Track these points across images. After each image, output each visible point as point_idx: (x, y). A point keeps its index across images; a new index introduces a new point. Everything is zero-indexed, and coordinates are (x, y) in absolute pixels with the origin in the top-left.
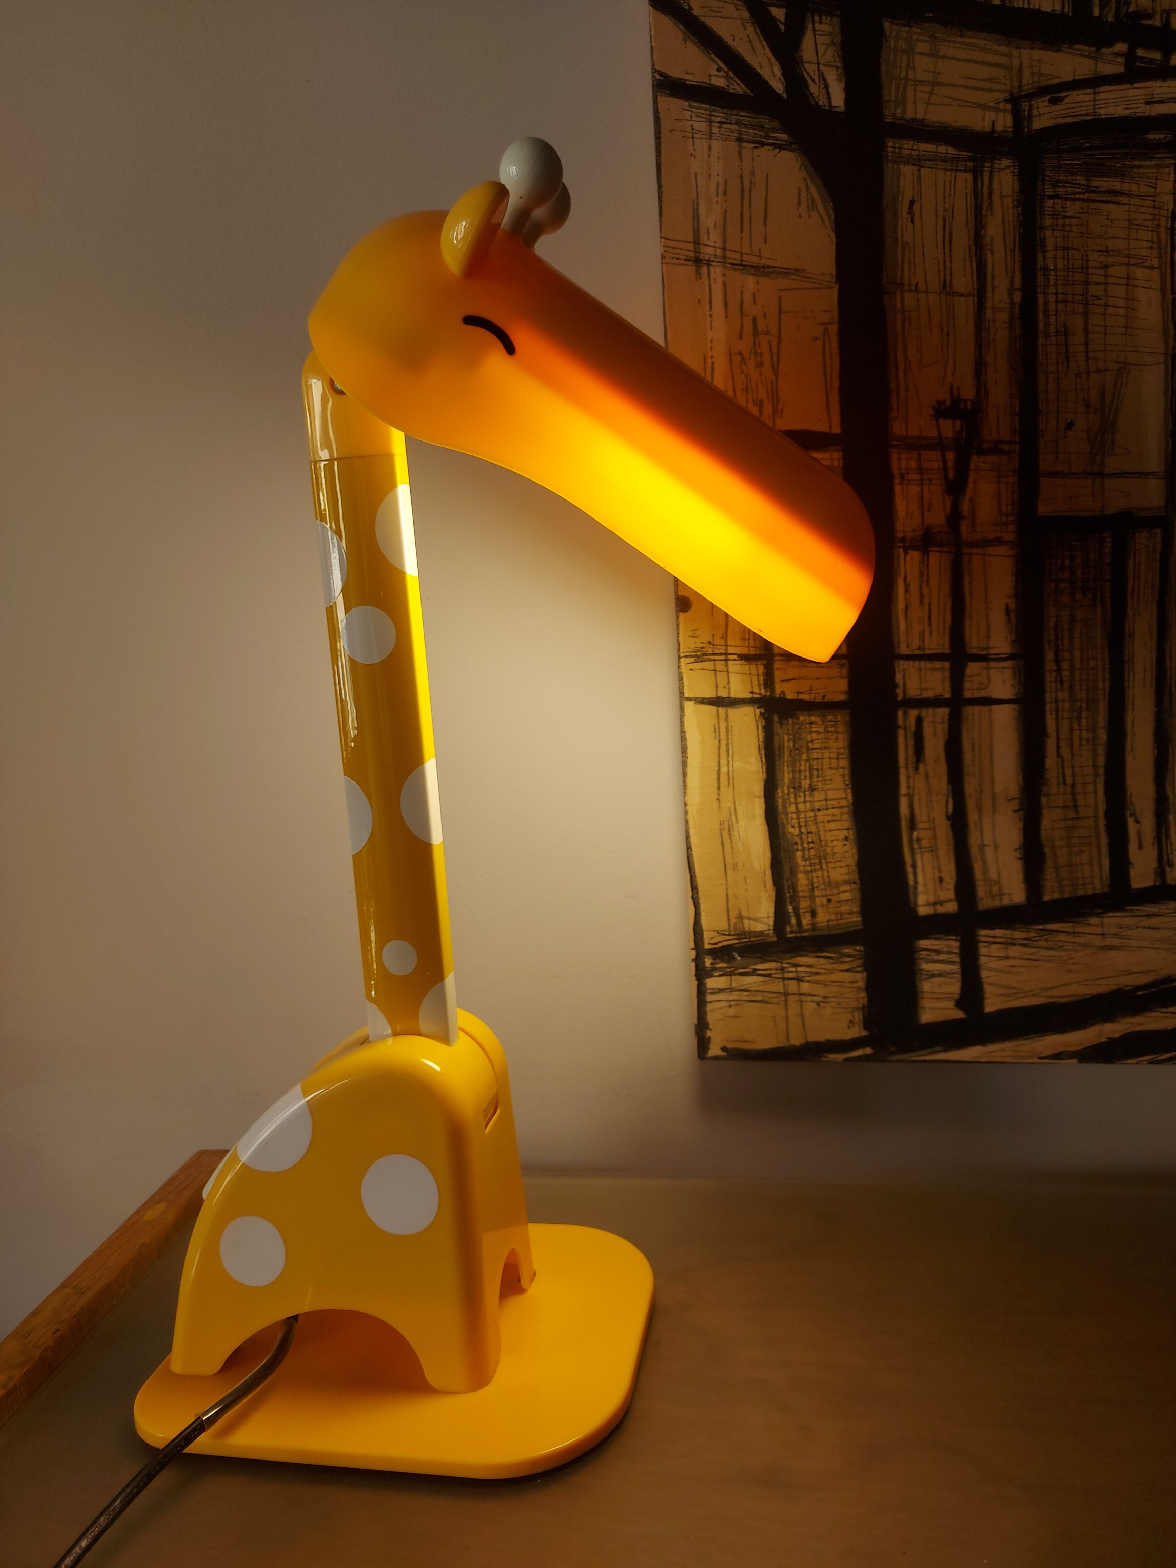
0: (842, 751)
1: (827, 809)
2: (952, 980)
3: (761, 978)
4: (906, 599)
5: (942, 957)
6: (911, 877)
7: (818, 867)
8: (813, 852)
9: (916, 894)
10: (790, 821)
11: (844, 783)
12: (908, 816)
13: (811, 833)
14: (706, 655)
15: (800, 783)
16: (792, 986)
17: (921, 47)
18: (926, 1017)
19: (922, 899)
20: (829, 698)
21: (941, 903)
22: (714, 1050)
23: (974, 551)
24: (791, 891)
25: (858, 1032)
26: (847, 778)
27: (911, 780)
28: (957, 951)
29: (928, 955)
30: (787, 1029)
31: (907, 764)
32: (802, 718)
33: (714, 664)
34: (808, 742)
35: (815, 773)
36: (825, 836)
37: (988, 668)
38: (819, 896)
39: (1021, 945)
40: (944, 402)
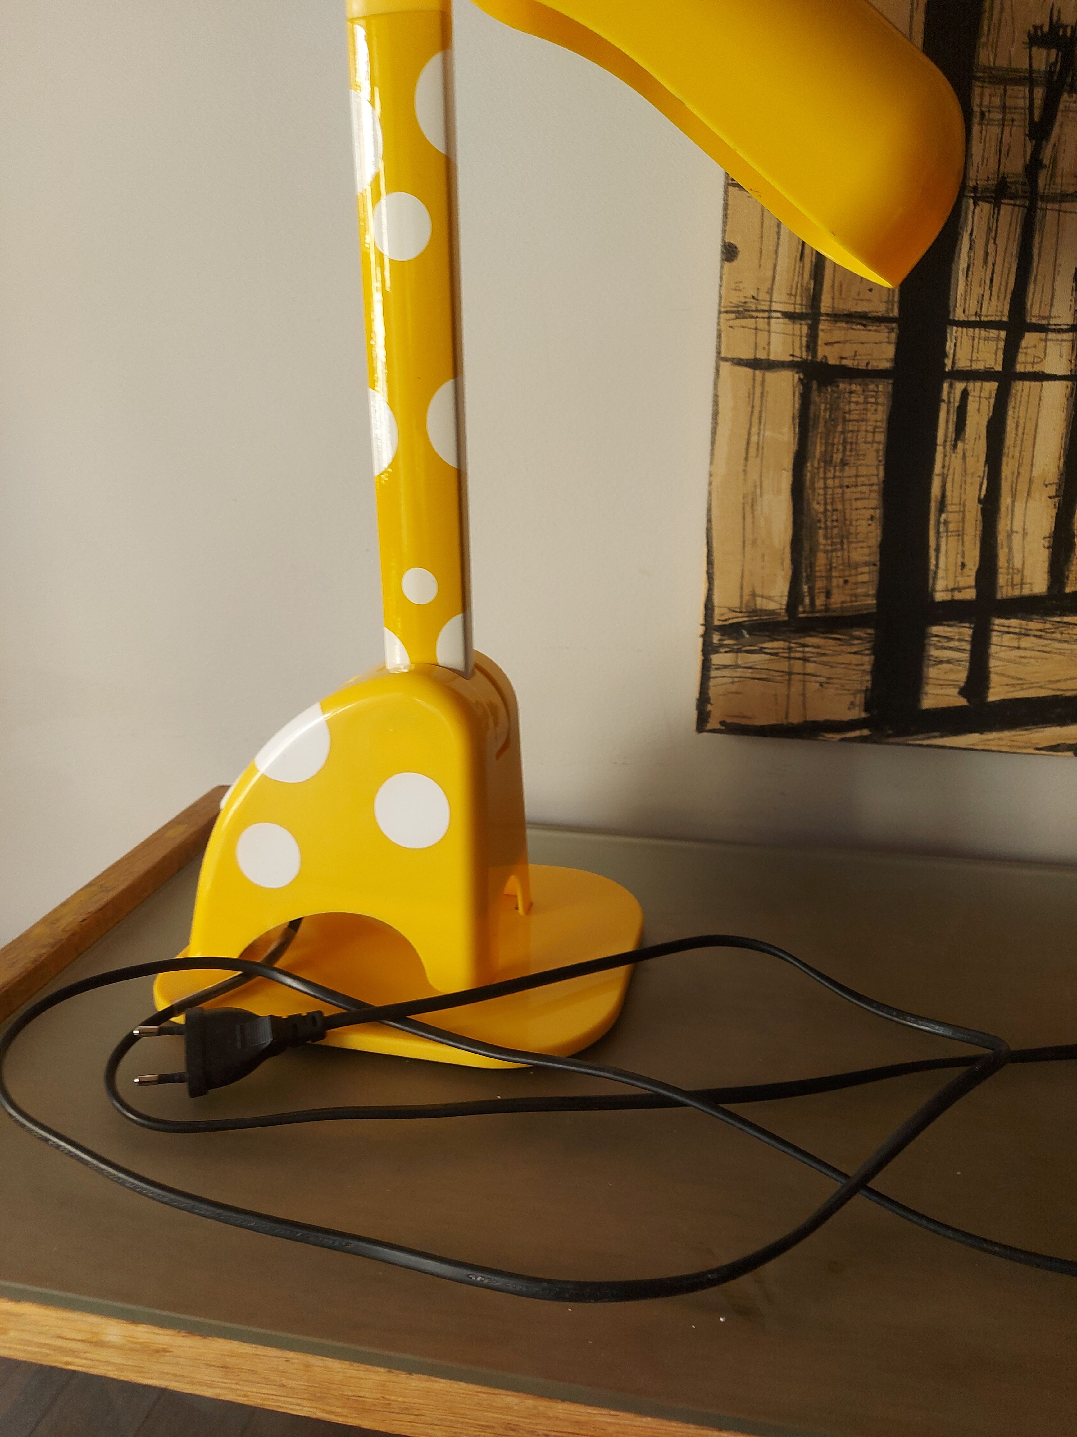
0: (879, 424)
1: (856, 486)
2: (960, 668)
3: (768, 657)
4: (969, 257)
5: (952, 644)
6: (933, 562)
7: (839, 546)
8: (835, 531)
9: (935, 579)
10: (816, 498)
11: (877, 459)
12: (939, 498)
13: (836, 510)
14: (748, 311)
15: (832, 457)
16: (798, 666)
18: (928, 702)
19: (940, 585)
20: (874, 365)
21: (959, 590)
22: (715, 723)
23: (1049, 206)
24: (809, 570)
25: (858, 713)
26: (881, 453)
27: (947, 459)
28: (969, 639)
29: (939, 641)
30: (788, 708)
31: (945, 441)
32: (841, 386)
33: (756, 322)
34: (845, 413)
35: (848, 447)
36: (851, 515)
37: (1046, 340)
38: (836, 577)
39: (1035, 636)
40: (1041, 27)
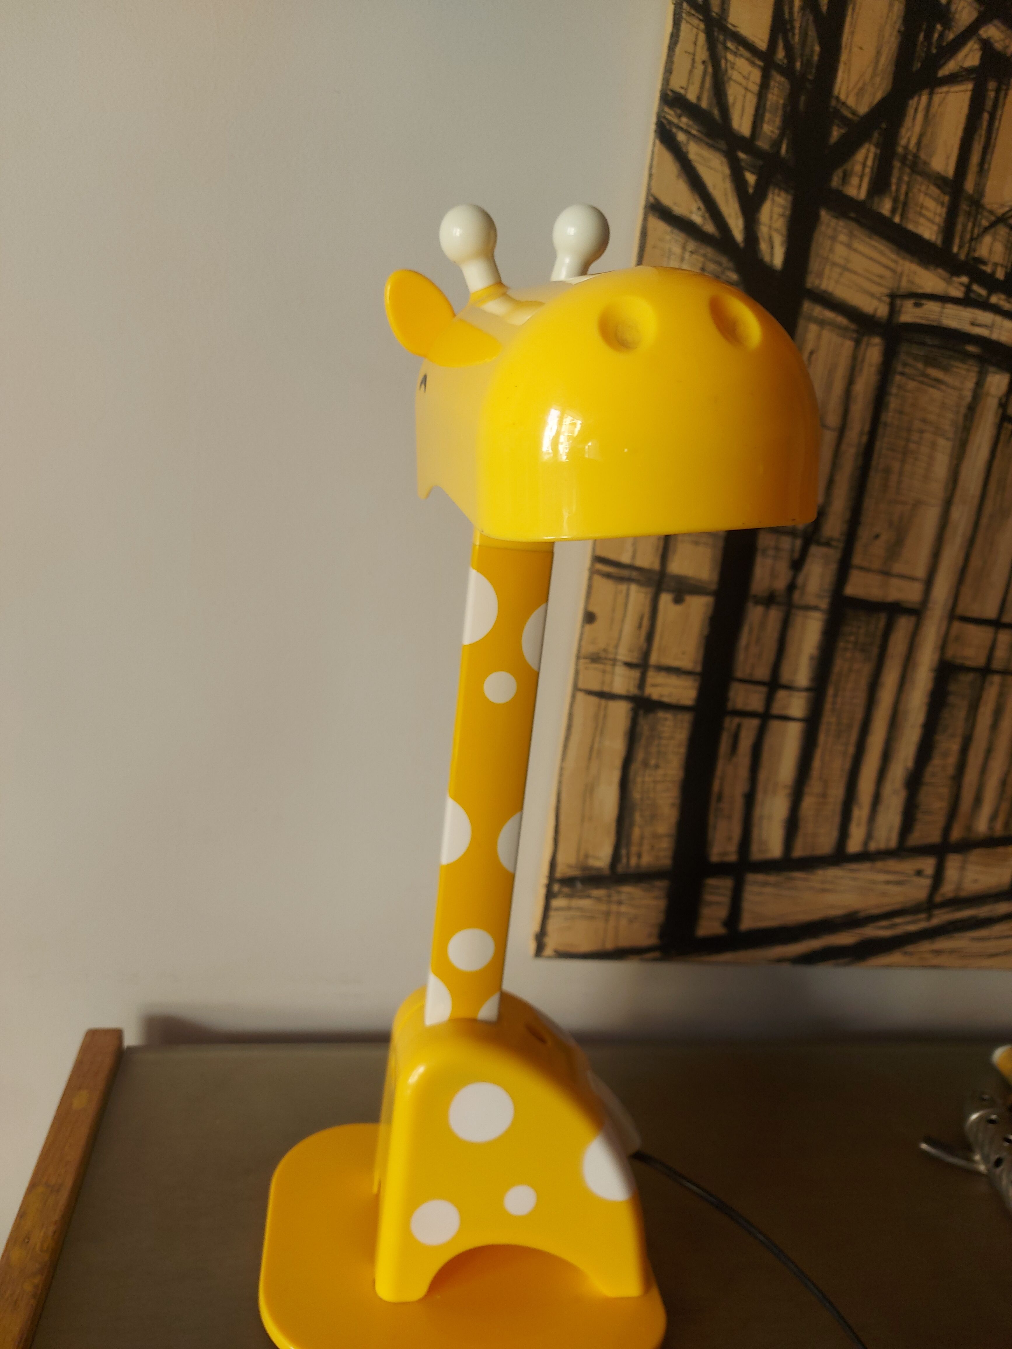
0: (683, 741)
1: (664, 782)
2: (723, 908)
3: (592, 901)
4: (749, 637)
5: (720, 891)
6: (711, 835)
7: (650, 823)
8: (648, 812)
9: (711, 847)
10: (636, 789)
11: (680, 764)
12: (718, 792)
13: (650, 798)
14: (599, 658)
15: (649, 761)
16: (614, 908)
17: (842, 238)
18: (701, 932)
19: (714, 850)
20: (681, 702)
21: (728, 854)
22: (548, 951)
23: (799, 613)
24: (627, 839)
25: (653, 941)
26: (683, 760)
27: (725, 767)
28: (730, 888)
29: (711, 889)
30: (605, 938)
31: (724, 755)
32: (659, 714)
33: (604, 667)
34: (660, 733)
35: (661, 755)
36: (658, 802)
37: (791, 695)
38: (646, 844)
